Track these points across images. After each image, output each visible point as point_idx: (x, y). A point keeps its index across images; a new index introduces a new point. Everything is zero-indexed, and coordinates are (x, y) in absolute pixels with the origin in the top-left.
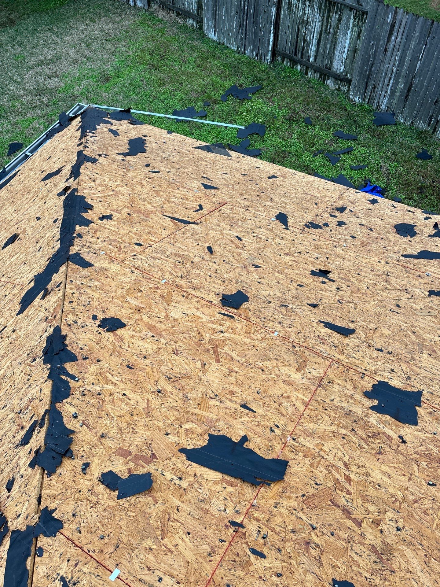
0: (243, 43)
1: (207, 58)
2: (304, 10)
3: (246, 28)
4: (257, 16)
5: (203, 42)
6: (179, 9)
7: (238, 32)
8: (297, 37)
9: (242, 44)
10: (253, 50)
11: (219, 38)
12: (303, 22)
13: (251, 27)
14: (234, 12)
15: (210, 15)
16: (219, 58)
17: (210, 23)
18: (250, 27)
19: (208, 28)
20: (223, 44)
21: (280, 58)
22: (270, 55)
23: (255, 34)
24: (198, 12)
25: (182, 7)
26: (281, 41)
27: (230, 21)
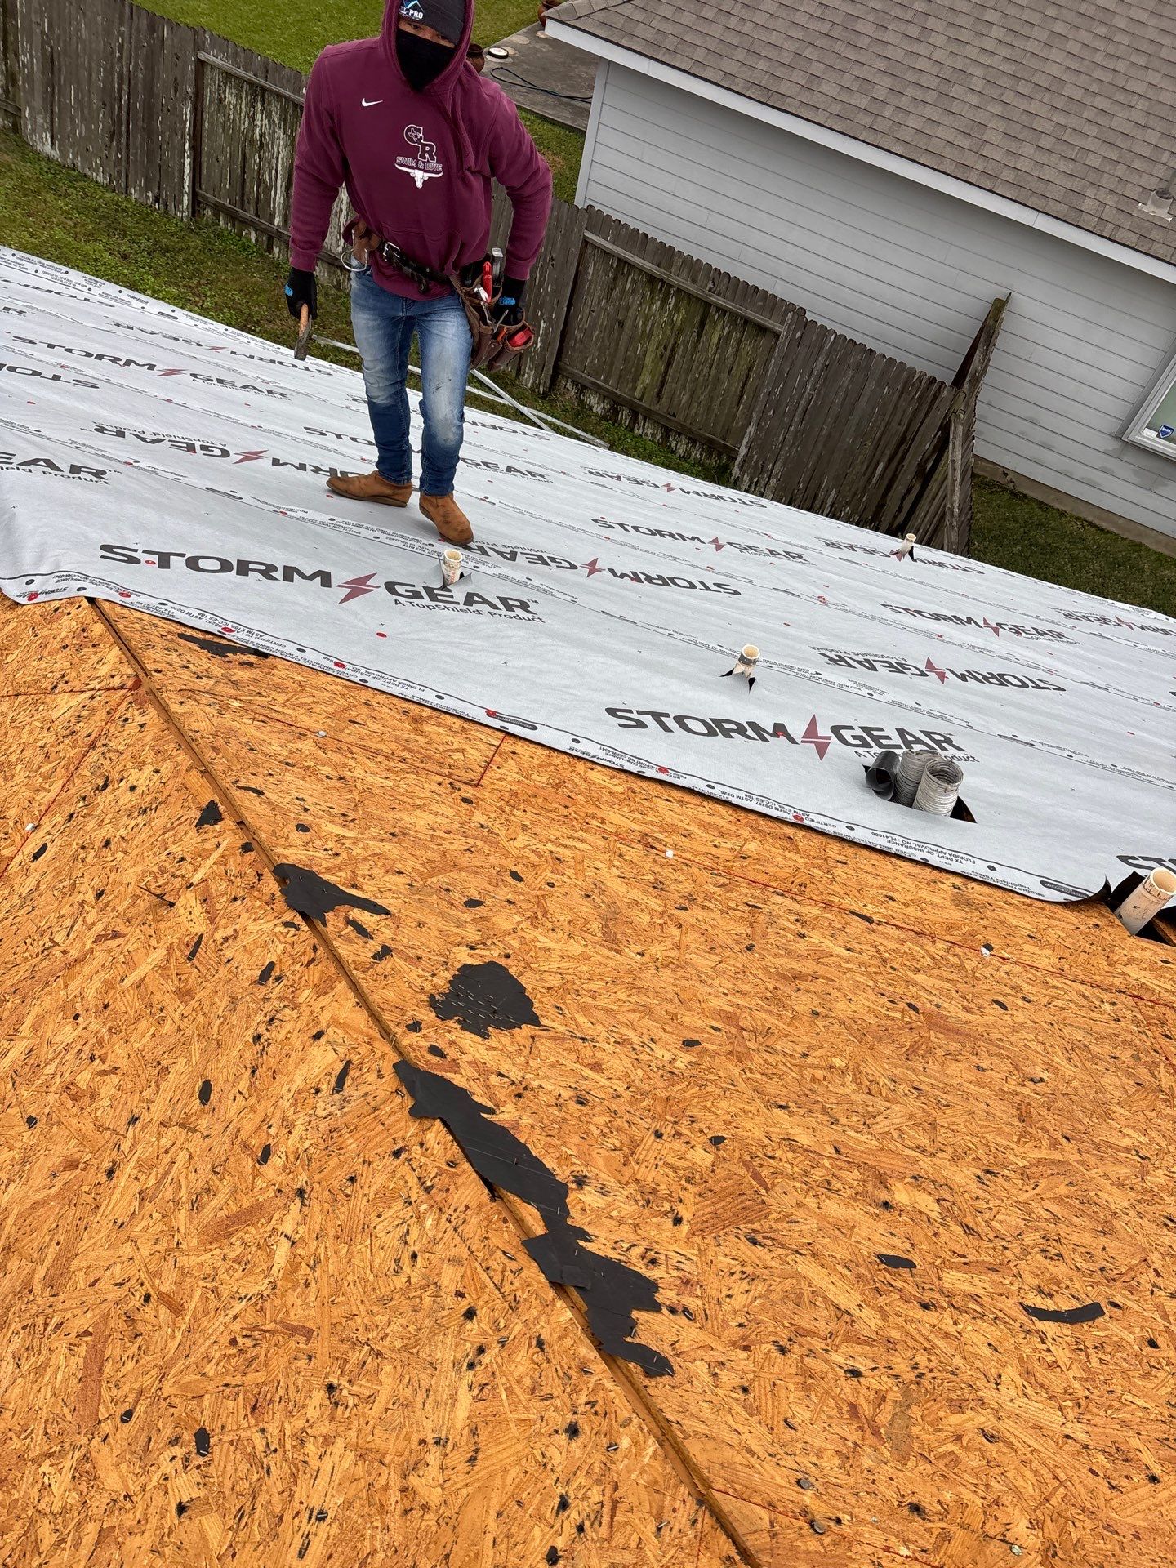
0: (124, 173)
1: (37, 192)
2: (254, 120)
3: (128, 139)
4: (152, 118)
5: (24, 160)
7: (108, 147)
8: (244, 172)
9: (119, 172)
10: (147, 188)
11: (64, 155)
12: (252, 142)
13: (138, 139)
14: (96, 102)
15: (38, 103)
16: (67, 195)
17: (40, 120)
18: (135, 138)
19: (34, 131)
20: (74, 168)
21: (209, 212)
22: (186, 202)
23: (150, 153)
26: (209, 175)
27: (89, 120)
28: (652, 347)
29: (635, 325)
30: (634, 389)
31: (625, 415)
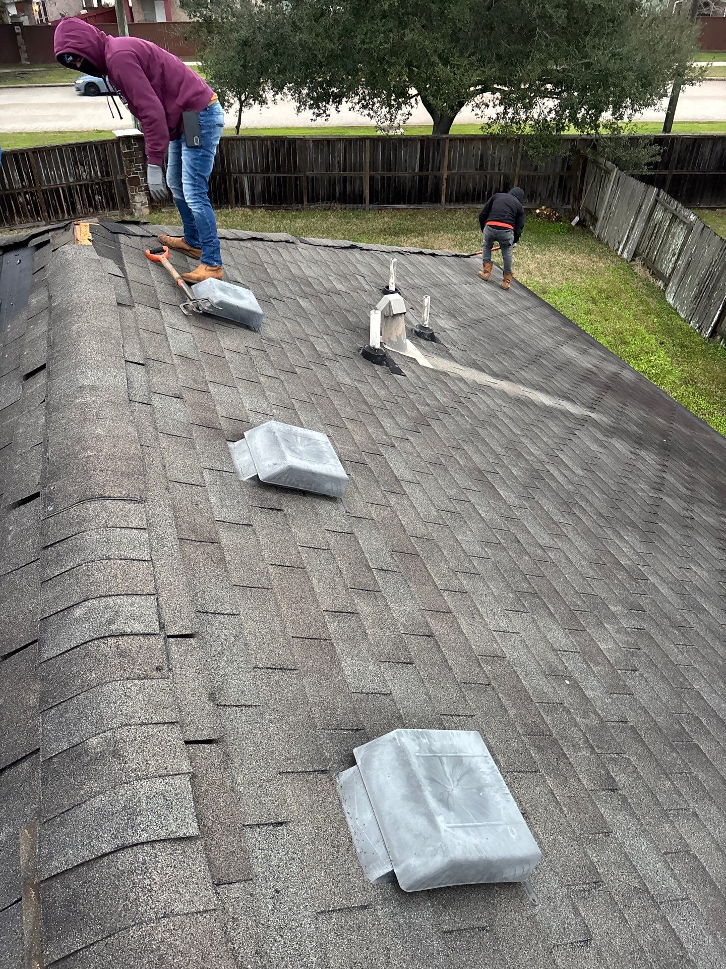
0: (692, 315)
1: (650, 314)
3: (700, 300)
4: (713, 293)
5: (658, 302)
6: (656, 269)
7: (692, 302)
10: (698, 322)
11: (675, 304)
13: (705, 300)
14: (696, 282)
15: (676, 281)
16: (662, 317)
17: (674, 288)
18: (703, 300)
19: (670, 292)
20: (675, 309)
21: (719, 337)
22: (709, 330)
23: (705, 307)
24: (670, 276)
25: (659, 268)
27: (690, 290)
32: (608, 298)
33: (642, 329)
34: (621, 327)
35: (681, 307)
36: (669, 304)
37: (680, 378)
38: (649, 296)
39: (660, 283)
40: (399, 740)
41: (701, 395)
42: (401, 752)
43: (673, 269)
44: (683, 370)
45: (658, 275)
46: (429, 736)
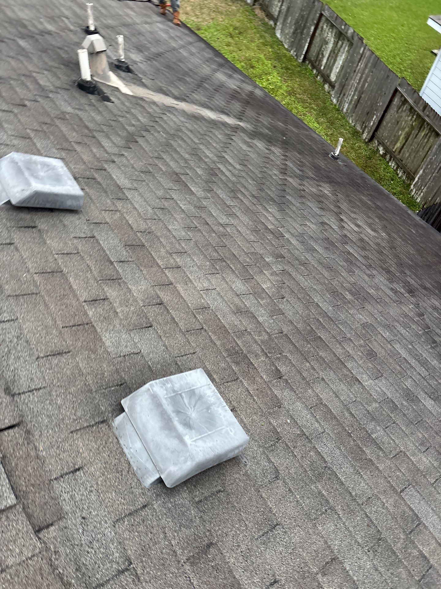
3: (296, 35)
4: (304, 30)
5: (271, 37)
6: (269, 12)
7: (291, 37)
8: (320, 51)
9: (291, 45)
10: (295, 51)
11: (281, 38)
12: (325, 41)
13: (299, 35)
14: (294, 22)
15: (281, 21)
17: (280, 26)
19: (278, 29)
20: (281, 42)
22: (302, 57)
23: (299, 41)
24: (277, 17)
25: (271, 11)
26: (311, 50)
27: (290, 28)
28: (403, 133)
29: (401, 124)
30: (394, 148)
31: (388, 157)
32: (240, 33)
33: (262, 56)
34: (249, 56)
35: (285, 40)
36: (278, 38)
37: (286, 92)
38: (265, 32)
39: (272, 23)
40: (152, 390)
41: (298, 102)
42: (155, 398)
43: (280, 12)
44: (288, 86)
45: (270, 16)
46: (171, 381)
